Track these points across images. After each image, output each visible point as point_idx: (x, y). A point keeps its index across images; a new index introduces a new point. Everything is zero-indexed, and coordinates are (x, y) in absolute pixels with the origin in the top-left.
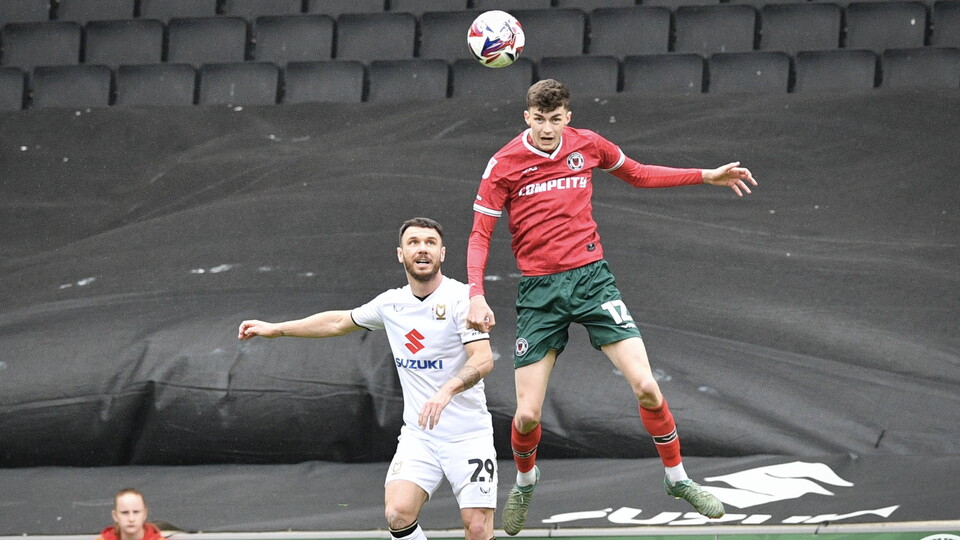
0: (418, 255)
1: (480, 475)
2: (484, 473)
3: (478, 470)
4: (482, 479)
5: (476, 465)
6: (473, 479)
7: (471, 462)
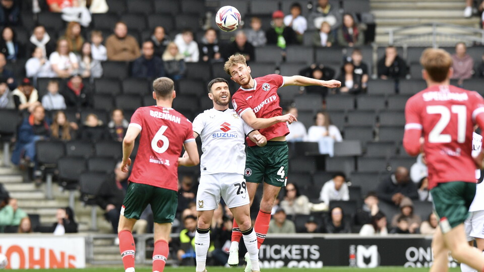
0: (221, 94)
1: (241, 191)
2: (242, 190)
3: (240, 188)
4: (242, 192)
5: (238, 187)
6: (238, 193)
7: (236, 185)
